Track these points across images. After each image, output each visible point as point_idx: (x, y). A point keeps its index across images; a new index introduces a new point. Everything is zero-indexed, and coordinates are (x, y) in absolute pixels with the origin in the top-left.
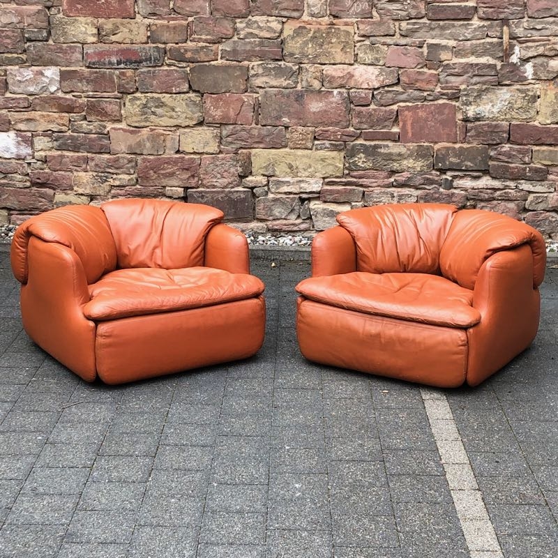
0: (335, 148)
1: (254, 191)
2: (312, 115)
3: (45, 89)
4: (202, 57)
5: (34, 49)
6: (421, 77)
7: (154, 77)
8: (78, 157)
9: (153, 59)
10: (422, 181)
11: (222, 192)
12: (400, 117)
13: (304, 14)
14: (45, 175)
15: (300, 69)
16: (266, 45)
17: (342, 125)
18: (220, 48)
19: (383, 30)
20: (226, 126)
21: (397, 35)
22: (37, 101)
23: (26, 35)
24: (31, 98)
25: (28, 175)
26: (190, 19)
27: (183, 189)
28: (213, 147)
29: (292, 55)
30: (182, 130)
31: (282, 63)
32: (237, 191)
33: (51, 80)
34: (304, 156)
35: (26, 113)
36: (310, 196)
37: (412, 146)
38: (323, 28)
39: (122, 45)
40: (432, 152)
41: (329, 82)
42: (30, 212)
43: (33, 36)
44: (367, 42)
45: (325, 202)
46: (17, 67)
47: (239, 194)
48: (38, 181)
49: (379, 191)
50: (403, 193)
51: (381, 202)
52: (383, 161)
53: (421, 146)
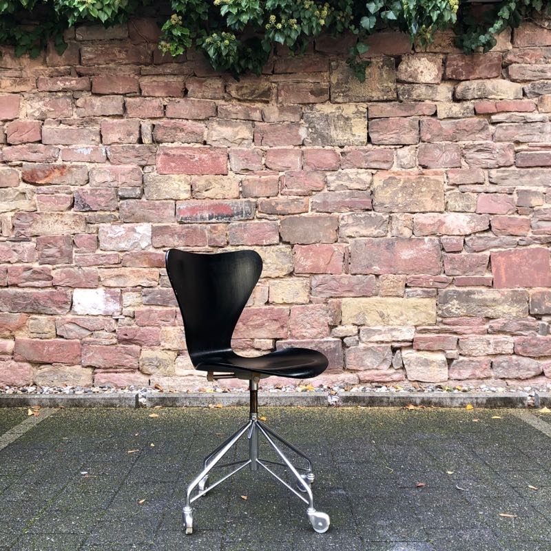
0: (428, 295)
1: (345, 340)
2: (403, 263)
3: (136, 245)
4: (293, 209)
5: (127, 207)
6: (512, 223)
7: (245, 230)
8: (167, 312)
9: (244, 212)
10: (519, 327)
11: (312, 342)
12: (493, 263)
13: (394, 166)
14: (132, 331)
15: (390, 218)
16: (356, 196)
17: (434, 273)
18: (311, 200)
19: (473, 179)
20: (315, 276)
21: (487, 183)
22: (128, 257)
23: (120, 193)
24: (121, 254)
25: (115, 331)
26: (281, 174)
27: (272, 341)
28: (303, 298)
29: (382, 204)
30: (271, 281)
31: (372, 213)
32: (327, 342)
33: (143, 236)
34: (395, 304)
35: (116, 269)
36: (403, 344)
37: (506, 291)
38: (413, 178)
39: (214, 200)
40: (527, 298)
41: (420, 229)
42: (115, 370)
43: (126, 194)
44: (457, 190)
45: (418, 350)
46: (109, 225)
47: (329, 344)
48: (125, 337)
49: (474, 338)
50: (499, 340)
51: (476, 349)
52: (477, 307)
53: (516, 291)
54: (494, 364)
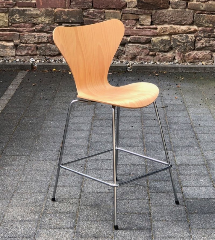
0: (3, 11)
10: (49, 29)
37: (43, 10)
40: (53, 13)
49: (27, 34)
50: (40, 35)
51: (29, 40)
52: (28, 18)
53: (47, 10)
54: (38, 48)
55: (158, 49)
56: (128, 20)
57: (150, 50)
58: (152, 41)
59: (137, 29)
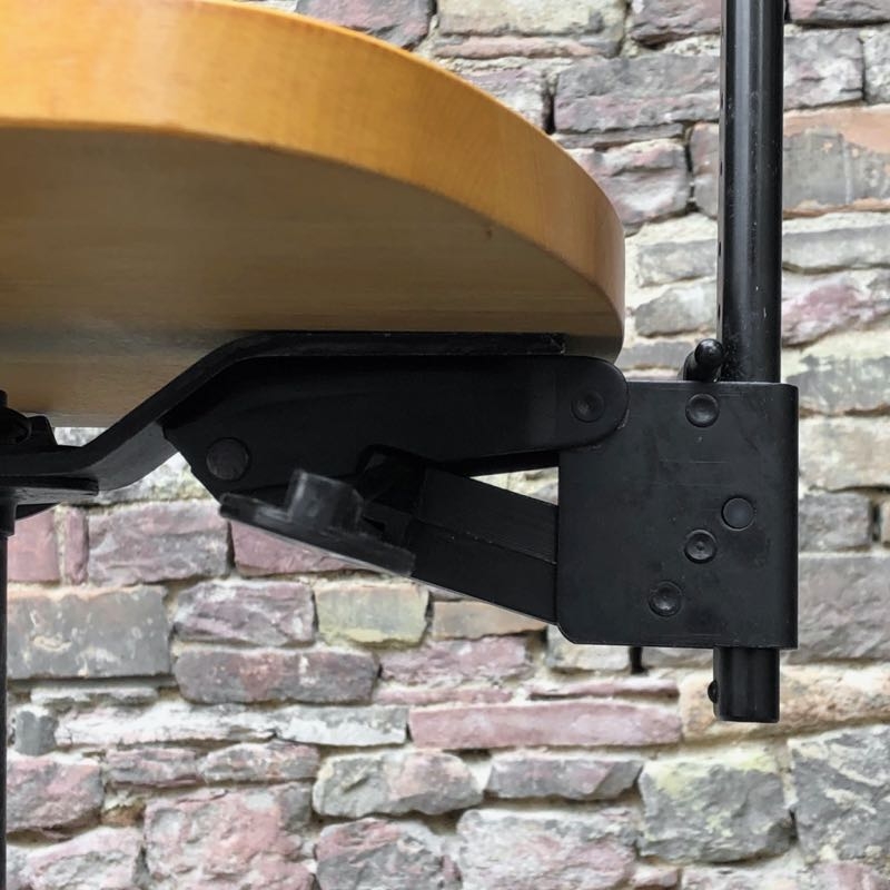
55: (692, 842)
56: (474, 640)
57: (638, 854)
58: (650, 781)
59: (541, 703)
